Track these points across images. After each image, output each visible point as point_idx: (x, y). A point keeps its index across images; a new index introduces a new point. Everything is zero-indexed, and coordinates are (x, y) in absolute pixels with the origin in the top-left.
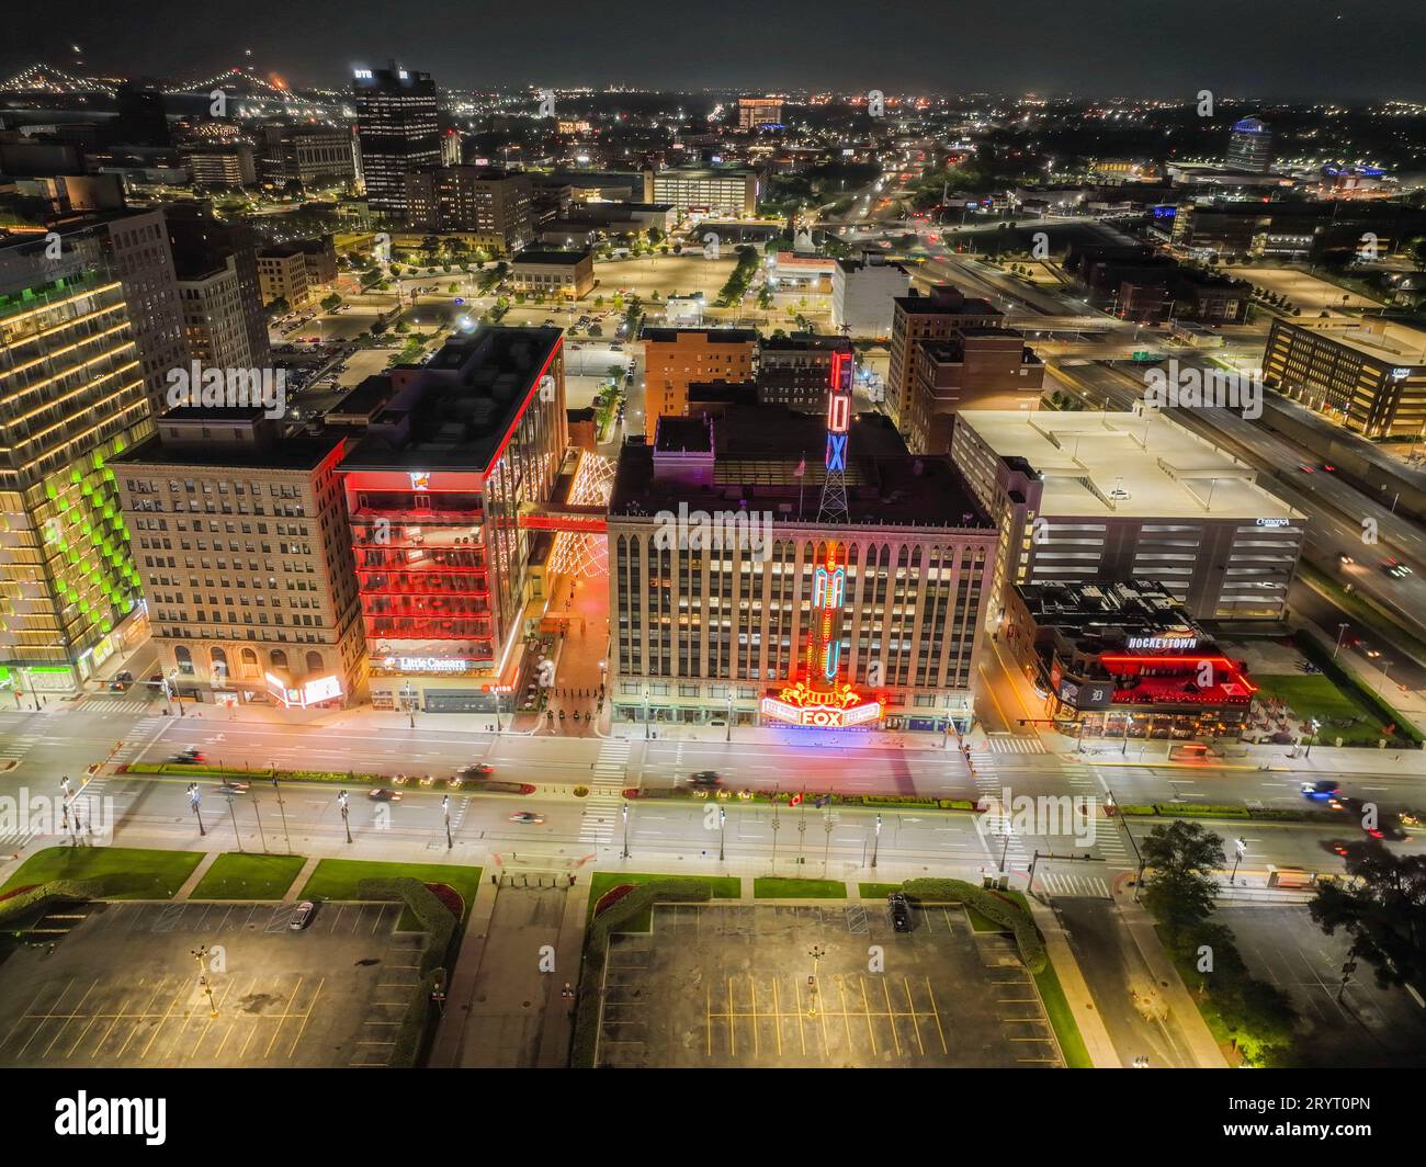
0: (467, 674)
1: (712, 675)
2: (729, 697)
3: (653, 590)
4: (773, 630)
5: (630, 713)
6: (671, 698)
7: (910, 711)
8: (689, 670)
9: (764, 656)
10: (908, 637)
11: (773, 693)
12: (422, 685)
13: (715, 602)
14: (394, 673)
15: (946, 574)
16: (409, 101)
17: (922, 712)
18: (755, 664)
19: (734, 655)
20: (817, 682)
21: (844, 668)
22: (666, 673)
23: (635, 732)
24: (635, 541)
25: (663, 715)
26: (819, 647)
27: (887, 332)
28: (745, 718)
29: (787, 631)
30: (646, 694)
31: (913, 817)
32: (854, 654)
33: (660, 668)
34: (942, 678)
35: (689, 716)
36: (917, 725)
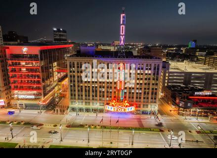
0: (35, 99)
1: (93, 99)
2: (97, 105)
4: (108, 87)
5: (73, 109)
6: (84, 106)
7: (142, 109)
8: (87, 98)
9: (105, 94)
10: (141, 89)
11: (108, 104)
12: (24, 102)
14: (18, 99)
15: (150, 72)
17: (145, 109)
18: (103, 96)
19: (98, 94)
20: (118, 100)
21: (125, 97)
22: (82, 99)
23: (74, 114)
24: (74, 64)
25: (81, 110)
28: (101, 111)
29: (111, 87)
30: (77, 105)
32: (128, 93)
33: (80, 98)
34: (150, 100)
35: (88, 110)
36: (144, 113)
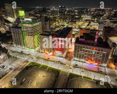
0: (62, 55)
1: (82, 58)
2: (83, 60)
3: (78, 50)
4: (88, 55)
5: (74, 60)
6: (78, 59)
7: (100, 64)
8: (80, 57)
10: (101, 58)
11: (87, 61)
12: (58, 55)
13: (83, 52)
14: (56, 53)
15: (105, 53)
16: (63, 9)
18: (86, 58)
19: (84, 57)
20: (91, 60)
21: (94, 59)
22: (78, 57)
23: (75, 62)
25: (77, 61)
26: (92, 57)
27: (102, 30)
28: (84, 62)
29: (89, 55)
30: (76, 59)
31: (99, 74)
32: (95, 58)
33: (77, 57)
34: (104, 62)
35: (79, 61)
36: (100, 66)
